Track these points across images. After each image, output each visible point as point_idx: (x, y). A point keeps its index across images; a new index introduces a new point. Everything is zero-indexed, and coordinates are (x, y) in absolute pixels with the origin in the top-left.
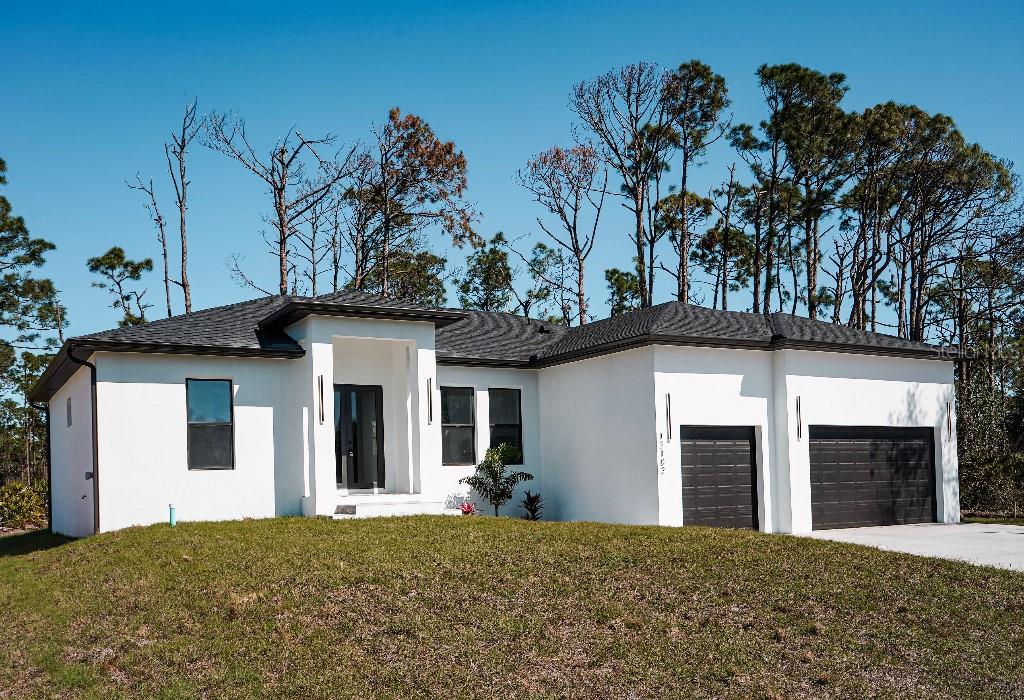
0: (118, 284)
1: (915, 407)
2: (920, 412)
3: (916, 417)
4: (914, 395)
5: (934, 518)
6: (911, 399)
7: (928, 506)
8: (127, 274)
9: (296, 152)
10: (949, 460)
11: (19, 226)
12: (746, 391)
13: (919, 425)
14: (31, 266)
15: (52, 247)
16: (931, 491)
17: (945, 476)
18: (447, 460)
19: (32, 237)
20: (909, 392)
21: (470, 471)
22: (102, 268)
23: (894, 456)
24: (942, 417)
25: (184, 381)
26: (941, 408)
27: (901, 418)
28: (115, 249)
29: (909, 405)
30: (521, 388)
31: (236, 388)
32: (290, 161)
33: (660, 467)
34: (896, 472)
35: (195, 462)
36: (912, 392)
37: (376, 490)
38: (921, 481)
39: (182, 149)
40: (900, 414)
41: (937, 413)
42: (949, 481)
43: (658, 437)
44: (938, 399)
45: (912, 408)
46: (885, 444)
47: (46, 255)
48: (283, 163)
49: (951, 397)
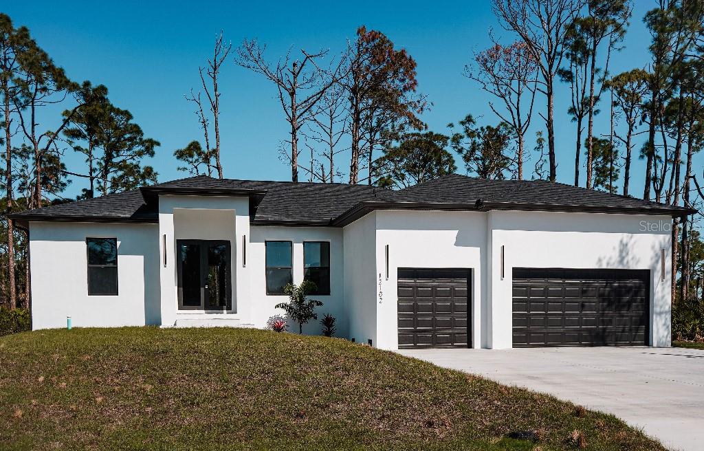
0: (196, 167)
1: (627, 254)
2: (633, 258)
3: (628, 262)
4: (627, 245)
5: (647, 342)
6: (624, 248)
7: (642, 333)
8: (200, 160)
9: (303, 65)
10: (663, 297)
11: (137, 130)
12: (459, 242)
13: (631, 268)
14: (146, 157)
15: (158, 144)
16: (644, 321)
17: (657, 309)
18: (270, 292)
19: (145, 138)
20: (621, 242)
21: (286, 299)
22: (184, 157)
23: (606, 293)
24: (657, 262)
25: (85, 239)
26: (657, 255)
27: (612, 261)
28: (194, 142)
29: (621, 251)
30: (330, 241)
31: (119, 243)
32: (299, 72)
33: (378, 297)
34: (608, 306)
35: (93, 290)
36: (625, 242)
37: (225, 311)
38: (634, 312)
39: (215, 69)
40: (610, 258)
41: (652, 259)
42: (660, 314)
43: (378, 276)
44: (653, 247)
45: (624, 254)
46: (597, 283)
47: (156, 148)
48: (294, 74)
49: (667, 246)
